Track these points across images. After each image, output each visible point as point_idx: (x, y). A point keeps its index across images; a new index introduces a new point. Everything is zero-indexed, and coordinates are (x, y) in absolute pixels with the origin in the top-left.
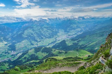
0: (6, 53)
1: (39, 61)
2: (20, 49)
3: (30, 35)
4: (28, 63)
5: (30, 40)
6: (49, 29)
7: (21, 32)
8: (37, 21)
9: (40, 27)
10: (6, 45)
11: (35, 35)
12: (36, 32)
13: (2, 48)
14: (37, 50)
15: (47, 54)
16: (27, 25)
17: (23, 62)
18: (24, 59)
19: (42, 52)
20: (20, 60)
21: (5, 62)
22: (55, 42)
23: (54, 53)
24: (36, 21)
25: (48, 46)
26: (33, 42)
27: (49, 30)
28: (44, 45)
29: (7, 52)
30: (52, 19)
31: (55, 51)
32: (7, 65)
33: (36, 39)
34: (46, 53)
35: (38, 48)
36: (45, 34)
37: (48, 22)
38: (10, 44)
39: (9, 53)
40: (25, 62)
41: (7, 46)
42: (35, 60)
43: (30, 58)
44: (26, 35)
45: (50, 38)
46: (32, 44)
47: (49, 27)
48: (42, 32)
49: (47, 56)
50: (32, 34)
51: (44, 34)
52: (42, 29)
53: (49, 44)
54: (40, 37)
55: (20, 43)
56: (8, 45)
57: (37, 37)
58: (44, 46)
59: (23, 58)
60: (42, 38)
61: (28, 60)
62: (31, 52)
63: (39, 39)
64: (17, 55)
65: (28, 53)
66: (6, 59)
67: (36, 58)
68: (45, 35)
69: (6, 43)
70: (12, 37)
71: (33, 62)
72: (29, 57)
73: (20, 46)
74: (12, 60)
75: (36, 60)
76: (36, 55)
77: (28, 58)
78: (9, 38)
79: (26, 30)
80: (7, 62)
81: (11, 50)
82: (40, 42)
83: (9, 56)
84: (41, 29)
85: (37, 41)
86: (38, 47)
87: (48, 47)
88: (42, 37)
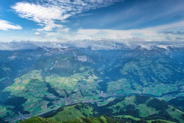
0: (93, 92)
1: (139, 119)
2: (113, 92)
3: (133, 72)
4: (120, 116)
5: (131, 80)
6: (167, 67)
7: (119, 65)
8: (147, 50)
9: (151, 61)
10: (96, 80)
11: (141, 74)
12: (143, 69)
13: (90, 84)
14: (140, 99)
15: (157, 112)
16: (130, 55)
17: (113, 113)
18: (115, 108)
19: (148, 105)
20: (110, 108)
21: (90, 104)
22: (176, 93)
23: (171, 113)
24: (145, 49)
25: (161, 97)
26: (135, 84)
27: (167, 69)
28: (154, 93)
29: (95, 92)
30: (176, 49)
31: (173, 110)
32: (91, 109)
33: (141, 80)
34: (154, 109)
35: (143, 97)
36: (159, 74)
37: (167, 53)
38: (101, 81)
39: (97, 93)
40: (117, 114)
41: (96, 83)
42: (133, 116)
43: (125, 110)
44: (126, 71)
45: (167, 82)
46: (133, 88)
47: (168, 64)
48: (154, 70)
49: (155, 115)
50: (136, 71)
51: (156, 73)
52: (155, 65)
53: (163, 95)
54: (149, 79)
55: (115, 82)
56: (98, 81)
57: (144, 78)
58: (153, 96)
59: (115, 106)
60: (153, 81)
61: (122, 113)
62: (130, 100)
63: (147, 81)
64: (106, 98)
65: (125, 101)
66: (92, 101)
67: (136, 113)
68: (159, 76)
69: (96, 78)
70: (105, 71)
71: (129, 119)
72: (125, 108)
73: (114, 87)
74: (99, 105)
75: (135, 117)
76: (137, 108)
77: (121, 109)
78: (101, 72)
79: (128, 64)
80: (93, 105)
81: (101, 90)
82: (148, 88)
83: (97, 97)
84: (152, 65)
85: (142, 84)
86: (142, 94)
87: (160, 99)
88: (153, 78)
